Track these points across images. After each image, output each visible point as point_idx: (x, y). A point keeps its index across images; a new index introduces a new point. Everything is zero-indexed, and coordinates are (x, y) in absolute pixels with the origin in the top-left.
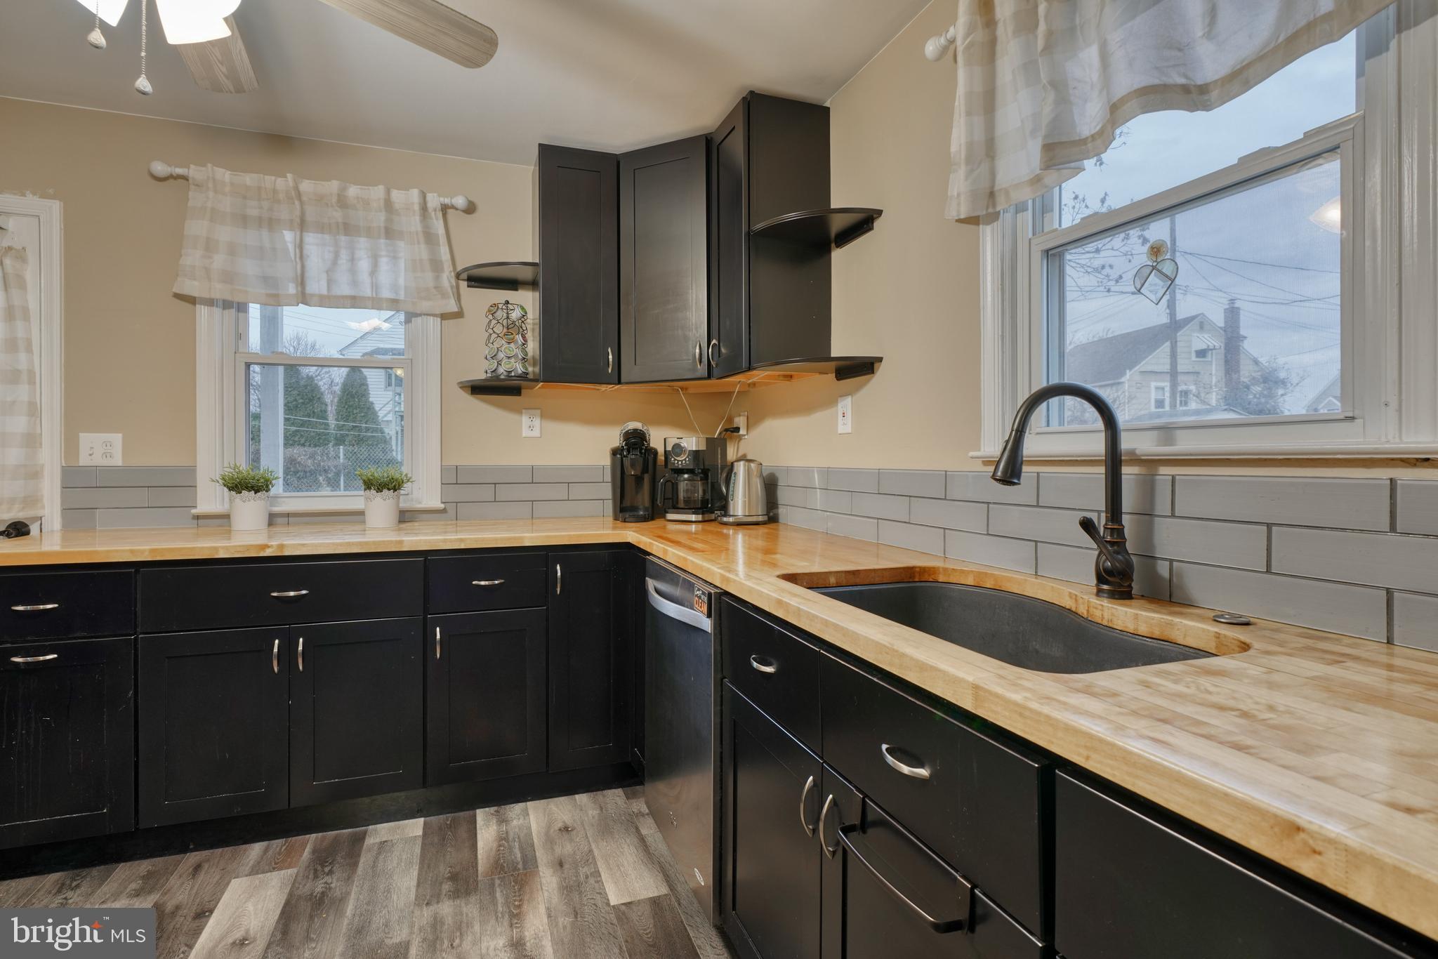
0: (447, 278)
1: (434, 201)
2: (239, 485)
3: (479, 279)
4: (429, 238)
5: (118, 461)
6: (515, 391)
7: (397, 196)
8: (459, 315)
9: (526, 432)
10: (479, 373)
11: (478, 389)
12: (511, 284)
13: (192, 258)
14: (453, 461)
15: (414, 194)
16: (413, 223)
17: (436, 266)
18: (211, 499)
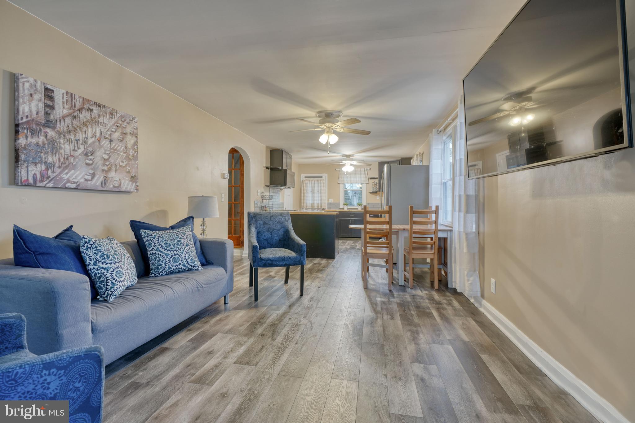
0: (367, 179)
1: (366, 169)
2: (345, 205)
3: (371, 179)
4: (365, 174)
5: (332, 202)
6: (376, 193)
7: (361, 169)
8: (369, 183)
9: (377, 198)
10: (371, 191)
11: (371, 193)
12: (376, 179)
13: (340, 179)
14: (368, 202)
15: (363, 169)
16: (363, 172)
17: (366, 177)
18: (341, 206)
